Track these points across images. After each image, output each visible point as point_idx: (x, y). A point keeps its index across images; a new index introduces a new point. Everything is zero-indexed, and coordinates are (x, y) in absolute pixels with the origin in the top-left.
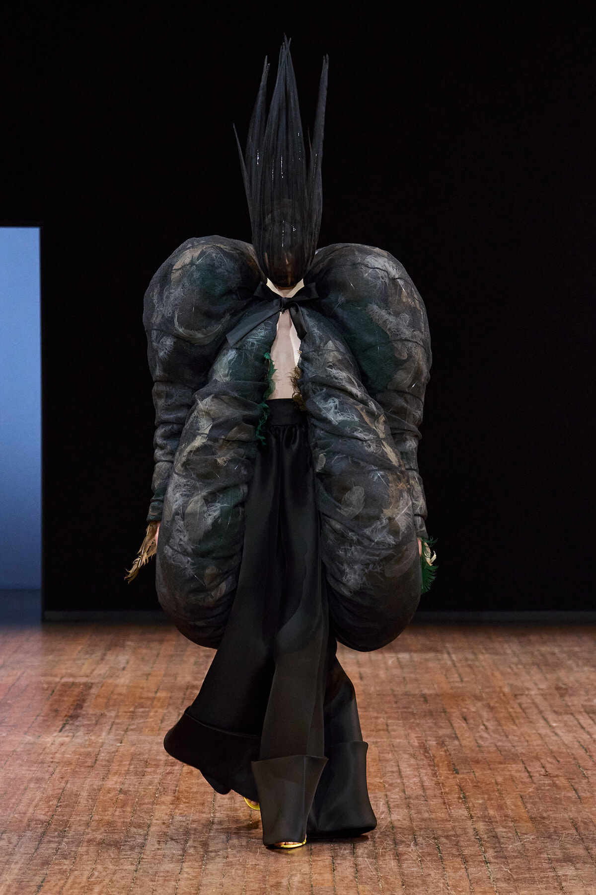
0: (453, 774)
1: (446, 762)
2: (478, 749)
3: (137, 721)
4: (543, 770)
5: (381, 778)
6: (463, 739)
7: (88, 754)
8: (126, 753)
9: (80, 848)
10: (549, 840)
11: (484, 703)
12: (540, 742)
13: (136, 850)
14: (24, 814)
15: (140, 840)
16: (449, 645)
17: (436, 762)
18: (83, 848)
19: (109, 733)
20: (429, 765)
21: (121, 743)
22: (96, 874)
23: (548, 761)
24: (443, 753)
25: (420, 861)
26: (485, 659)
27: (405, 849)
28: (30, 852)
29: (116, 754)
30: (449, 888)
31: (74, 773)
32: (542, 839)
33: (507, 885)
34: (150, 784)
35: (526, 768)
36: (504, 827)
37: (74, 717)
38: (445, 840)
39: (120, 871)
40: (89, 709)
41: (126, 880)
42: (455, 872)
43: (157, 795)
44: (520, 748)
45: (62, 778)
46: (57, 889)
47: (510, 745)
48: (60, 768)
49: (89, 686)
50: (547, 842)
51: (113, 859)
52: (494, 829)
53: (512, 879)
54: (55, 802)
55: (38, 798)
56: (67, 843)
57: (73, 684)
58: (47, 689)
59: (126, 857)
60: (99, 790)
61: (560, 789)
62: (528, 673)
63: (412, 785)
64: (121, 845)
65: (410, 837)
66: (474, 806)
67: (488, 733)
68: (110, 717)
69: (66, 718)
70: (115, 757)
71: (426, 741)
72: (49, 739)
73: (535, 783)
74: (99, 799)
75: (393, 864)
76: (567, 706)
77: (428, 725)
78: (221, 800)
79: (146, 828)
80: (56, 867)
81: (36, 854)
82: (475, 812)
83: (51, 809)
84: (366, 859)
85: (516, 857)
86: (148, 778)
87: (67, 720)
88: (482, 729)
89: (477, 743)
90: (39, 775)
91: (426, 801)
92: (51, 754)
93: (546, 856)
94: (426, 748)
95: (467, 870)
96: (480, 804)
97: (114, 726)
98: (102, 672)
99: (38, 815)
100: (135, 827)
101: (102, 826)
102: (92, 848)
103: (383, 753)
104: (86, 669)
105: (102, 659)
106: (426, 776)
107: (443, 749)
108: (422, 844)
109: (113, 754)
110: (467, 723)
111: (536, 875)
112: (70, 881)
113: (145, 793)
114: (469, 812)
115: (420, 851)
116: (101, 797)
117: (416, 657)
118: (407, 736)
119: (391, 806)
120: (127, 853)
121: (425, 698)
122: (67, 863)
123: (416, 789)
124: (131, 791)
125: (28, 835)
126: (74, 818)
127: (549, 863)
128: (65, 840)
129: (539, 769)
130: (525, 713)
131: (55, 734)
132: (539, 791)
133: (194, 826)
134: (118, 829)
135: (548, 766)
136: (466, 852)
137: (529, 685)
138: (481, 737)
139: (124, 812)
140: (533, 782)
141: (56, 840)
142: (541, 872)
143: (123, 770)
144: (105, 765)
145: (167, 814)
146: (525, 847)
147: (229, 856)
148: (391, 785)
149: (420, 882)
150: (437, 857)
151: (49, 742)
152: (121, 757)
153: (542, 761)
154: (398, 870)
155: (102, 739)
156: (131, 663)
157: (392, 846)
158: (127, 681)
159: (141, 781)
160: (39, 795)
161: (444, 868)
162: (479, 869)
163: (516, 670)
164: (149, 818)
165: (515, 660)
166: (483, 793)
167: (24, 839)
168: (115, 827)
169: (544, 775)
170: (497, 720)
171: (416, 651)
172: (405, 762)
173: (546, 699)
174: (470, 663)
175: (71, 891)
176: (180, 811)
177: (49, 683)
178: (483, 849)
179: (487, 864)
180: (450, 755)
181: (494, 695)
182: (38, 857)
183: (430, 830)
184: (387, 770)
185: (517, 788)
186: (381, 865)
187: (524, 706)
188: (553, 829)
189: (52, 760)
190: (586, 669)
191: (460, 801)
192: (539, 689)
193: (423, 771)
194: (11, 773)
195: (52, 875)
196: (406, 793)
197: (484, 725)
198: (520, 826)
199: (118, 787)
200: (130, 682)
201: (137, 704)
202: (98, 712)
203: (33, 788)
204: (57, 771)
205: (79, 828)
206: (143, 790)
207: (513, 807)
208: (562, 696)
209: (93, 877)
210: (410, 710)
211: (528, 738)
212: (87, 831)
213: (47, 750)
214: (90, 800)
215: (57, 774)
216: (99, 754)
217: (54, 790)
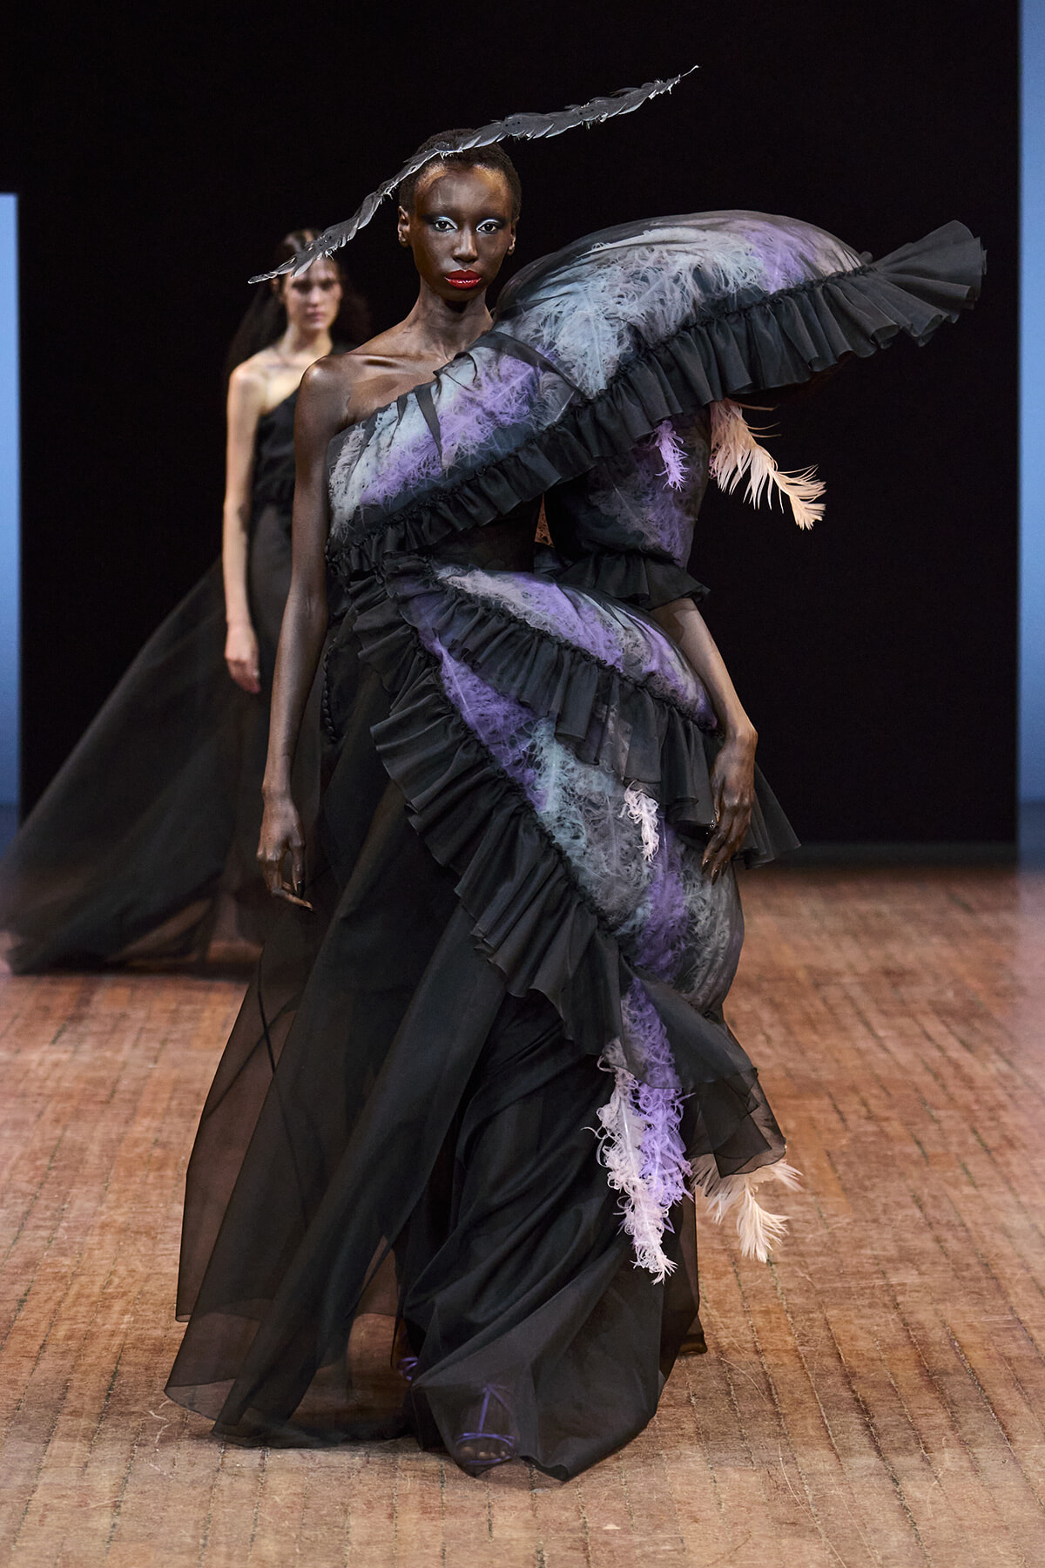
3: (181, 1026)
4: (864, 1109)
7: (101, 1082)
8: (163, 1079)
9: (88, 1238)
10: (874, 1225)
11: (765, 996)
12: (858, 1062)
18: (93, 1238)
19: (135, 1045)
21: (156, 1062)
22: (116, 1281)
23: (871, 1094)
29: (148, 1081)
30: (708, 1305)
31: (78, 1115)
32: (863, 1223)
33: (804, 1301)
35: (835, 1106)
36: (801, 1204)
37: (76, 1019)
39: (156, 1277)
40: (102, 1007)
41: (166, 1292)
42: (717, 1278)
44: (826, 1072)
45: (57, 1121)
46: (51, 1305)
47: (808, 1067)
48: (54, 1105)
50: (871, 1230)
51: (145, 1255)
52: (782, 1206)
53: (813, 1290)
54: (45, 1161)
55: (17, 1154)
56: (68, 1229)
59: (166, 1252)
60: (120, 1140)
61: (892, 1140)
62: (838, 947)
67: (771, 1047)
68: (137, 1020)
69: (62, 1021)
70: (146, 1086)
72: (34, 1056)
73: (851, 1131)
74: (120, 1156)
76: (903, 1002)
80: (48, 1270)
81: (14, 1248)
83: (39, 1172)
85: (819, 1254)
87: (64, 1025)
88: (761, 1041)
90: (18, 1115)
92: (39, 1080)
93: (870, 1252)
97: (144, 1036)
99: (17, 1183)
101: (126, 1202)
102: (109, 1237)
109: (142, 1082)
111: (853, 1284)
112: (72, 1292)
116: (124, 1153)
120: (168, 1246)
122: (66, 1263)
124: (172, 1143)
126: (79, 1189)
127: (873, 1264)
128: (64, 1224)
130: (834, 1014)
131: (45, 1048)
132: (858, 1145)
135: (872, 1102)
137: (838, 966)
138: (760, 1054)
139: (162, 1177)
140: (847, 1129)
141: (49, 1223)
142: (862, 1278)
143: (160, 1107)
144: (129, 1099)
146: (834, 1237)
151: (34, 1060)
152: (155, 1086)
153: (863, 1094)
155: (123, 1056)
160: (18, 1149)
162: (758, 1274)
163: (817, 942)
165: (815, 925)
168: (147, 1202)
169: (866, 1118)
170: (786, 1026)
173: (868, 991)
175: (75, 1309)
179: (771, 1265)
181: (781, 984)
182: (19, 1252)
185: (820, 1139)
187: (831, 1002)
188: (881, 1208)
189: (39, 1091)
190: (935, 940)
192: (856, 974)
195: (42, 1283)
197: (764, 1034)
198: (826, 1202)
199: (151, 1136)
202: (117, 1010)
203: (8, 1138)
204: (49, 1109)
205: (87, 1205)
207: (813, 1170)
208: (895, 985)
209: (111, 1286)
211: (838, 1056)
212: (99, 1209)
213: (32, 1075)
214: (105, 1159)
215: (49, 1115)
216: (118, 1081)
217: (43, 1141)
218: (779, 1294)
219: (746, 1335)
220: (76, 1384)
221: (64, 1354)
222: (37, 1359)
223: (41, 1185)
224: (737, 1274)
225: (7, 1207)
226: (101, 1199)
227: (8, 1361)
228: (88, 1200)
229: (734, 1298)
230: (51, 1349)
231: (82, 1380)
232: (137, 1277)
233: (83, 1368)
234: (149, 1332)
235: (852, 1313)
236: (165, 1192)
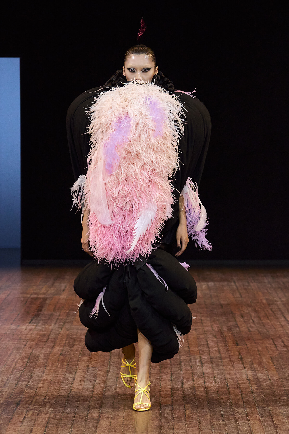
0: (235, 346)
1: (232, 340)
2: (248, 332)
3: (70, 318)
4: (283, 343)
5: (198, 348)
6: (242, 328)
7: (44, 335)
8: (64, 335)
9: (39, 384)
10: (285, 380)
11: (253, 308)
12: (281, 329)
13: (69, 386)
14: (10, 366)
15: (71, 380)
16: (234, 278)
17: (227, 339)
18: (41, 384)
19: (55, 324)
20: (223, 341)
21: (62, 329)
22: (48, 398)
23: (285, 339)
24: (230, 335)
25: (218, 391)
26: (253, 285)
27: (210, 385)
28: (13, 386)
29: (59, 335)
30: (232, 405)
31: (37, 345)
32: (281, 379)
34: (76, 351)
35: (274, 343)
36: (262, 373)
37: (37, 316)
38: (230, 380)
39: (60, 396)
40: (45, 312)
41: (63, 401)
42: (235, 396)
43: (80, 357)
44: (271, 332)
45: (30, 347)
46: (27, 405)
47: (266, 330)
48: (29, 342)
49: (45, 299)
50: (284, 381)
51: (57, 390)
52: (256, 374)
53: (265, 401)
54: (26, 360)
55: (18, 358)
57: (37, 298)
58: (23, 301)
59: (63, 389)
60: (50, 354)
62: (276, 293)
63: (214, 351)
64: (61, 383)
65: (213, 378)
66: (246, 363)
67: (254, 324)
68: (56, 316)
69: (33, 316)
70: (58, 336)
71: (222, 328)
72: (24, 327)
73: (278, 350)
74: (50, 358)
75: (203, 393)
77: (223, 320)
78: (114, 360)
79: (74, 374)
80: (26, 394)
82: (247, 365)
84: (189, 390)
85: (268, 389)
86: (75, 348)
87: (33, 317)
88: (251, 322)
89: (249, 329)
90: (18, 346)
91: (221, 359)
92: (25, 335)
93: (283, 388)
94: (222, 332)
95: (242, 396)
96: (249, 361)
97: (58, 321)
98: (53, 292)
99: (17, 367)
100: (68, 373)
101: (51, 373)
102: (46, 384)
103: (199, 335)
104: (44, 290)
105: (53, 285)
106: (221, 346)
107: (231, 333)
108: (219, 382)
109: (57, 335)
110: (243, 319)
111: (278, 398)
112: (34, 401)
113: (74, 355)
114: (243, 365)
115: (218, 386)
116: (51, 358)
117: (218, 284)
118: (212, 326)
119: (203, 362)
121: (222, 306)
122: (32, 392)
123: (216, 354)
124: (66, 354)
125: (12, 377)
126: (37, 369)
127: (285, 392)
128: (32, 380)
129: (281, 343)
130: (274, 313)
131: (27, 324)
132: (280, 355)
133: (99, 373)
134: (59, 374)
135: (285, 341)
136: (242, 387)
137: (276, 299)
138: (251, 326)
139: (62, 365)
140: (277, 350)
141: (27, 380)
142: (281, 397)
143: (63, 344)
144: (53, 341)
145: (85, 366)
146: (273, 384)
147: (117, 388)
148: (203, 351)
149: (217, 402)
150: (226, 389)
151: (23, 328)
152: (61, 336)
153: (282, 339)
154: (206, 396)
155: (51, 327)
156: (68, 287)
157: (203, 383)
158: (65, 297)
159: (72, 349)
160: (18, 356)
161: (230, 395)
162: (248, 395)
163: (269, 291)
164: (75, 368)
165: (269, 286)
166: (251, 355)
167: (10, 380)
168: (58, 373)
169: (283, 346)
170: (259, 317)
171: (217, 281)
172: (211, 339)
173: (285, 306)
174: (246, 287)
176: (92, 365)
177: (24, 298)
178: (251, 385)
179: (252, 392)
180: (234, 335)
181: (258, 304)
182: (17, 388)
183: (223, 375)
184: (201, 344)
185: (269, 353)
186: (197, 393)
187: (273, 310)
188: (287, 374)
189: (25, 338)
191: (239, 360)
192: (281, 301)
193: (220, 344)
194: (4, 345)
195: (24, 398)
196: (211, 355)
197: (252, 320)
198: (270, 373)
199: (60, 352)
200: (67, 297)
201: (70, 309)
203: (15, 353)
204: (28, 344)
205: (39, 374)
206: (72, 354)
207: (266, 363)
209: (46, 399)
210: (214, 312)
211: (275, 327)
212: (43, 375)
213: (23, 333)
214: (45, 359)
215: (28, 346)
216: (50, 335)
217: (26, 354)
218: (254, 402)
219: (244, 415)
220: (34, 430)
221: (31, 421)
222: (22, 422)
223: (25, 368)
224: (242, 395)
225: (14, 374)
226: (43, 372)
227: (13, 423)
228: (39, 372)
229: (241, 403)
230: (27, 419)
231: (36, 429)
232: (54, 397)
233: (37, 425)
234: (57, 414)
235: (277, 407)
236: (64, 370)
